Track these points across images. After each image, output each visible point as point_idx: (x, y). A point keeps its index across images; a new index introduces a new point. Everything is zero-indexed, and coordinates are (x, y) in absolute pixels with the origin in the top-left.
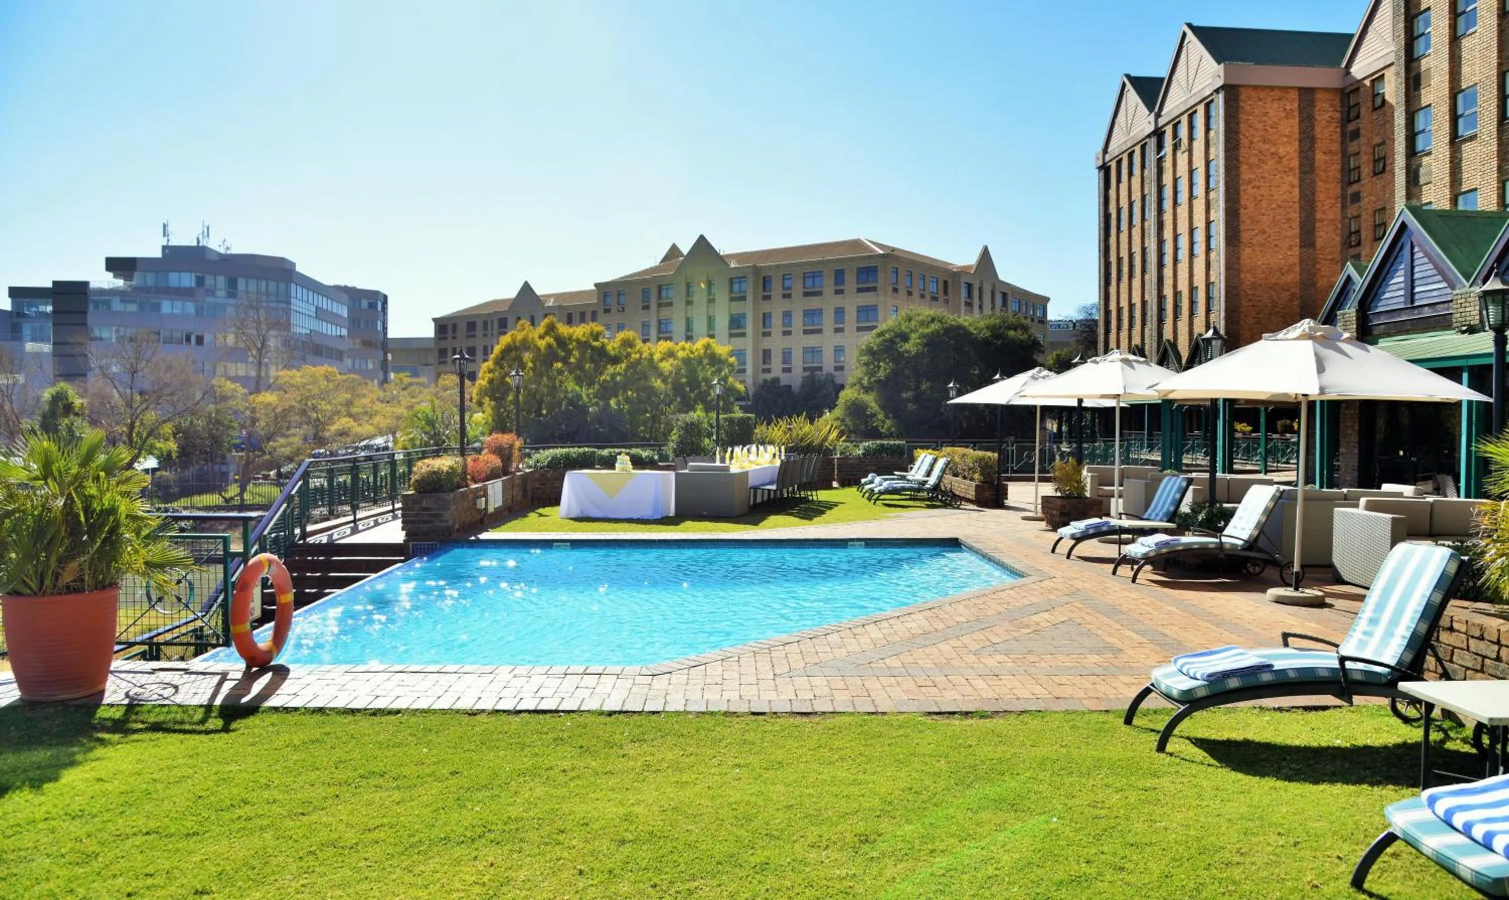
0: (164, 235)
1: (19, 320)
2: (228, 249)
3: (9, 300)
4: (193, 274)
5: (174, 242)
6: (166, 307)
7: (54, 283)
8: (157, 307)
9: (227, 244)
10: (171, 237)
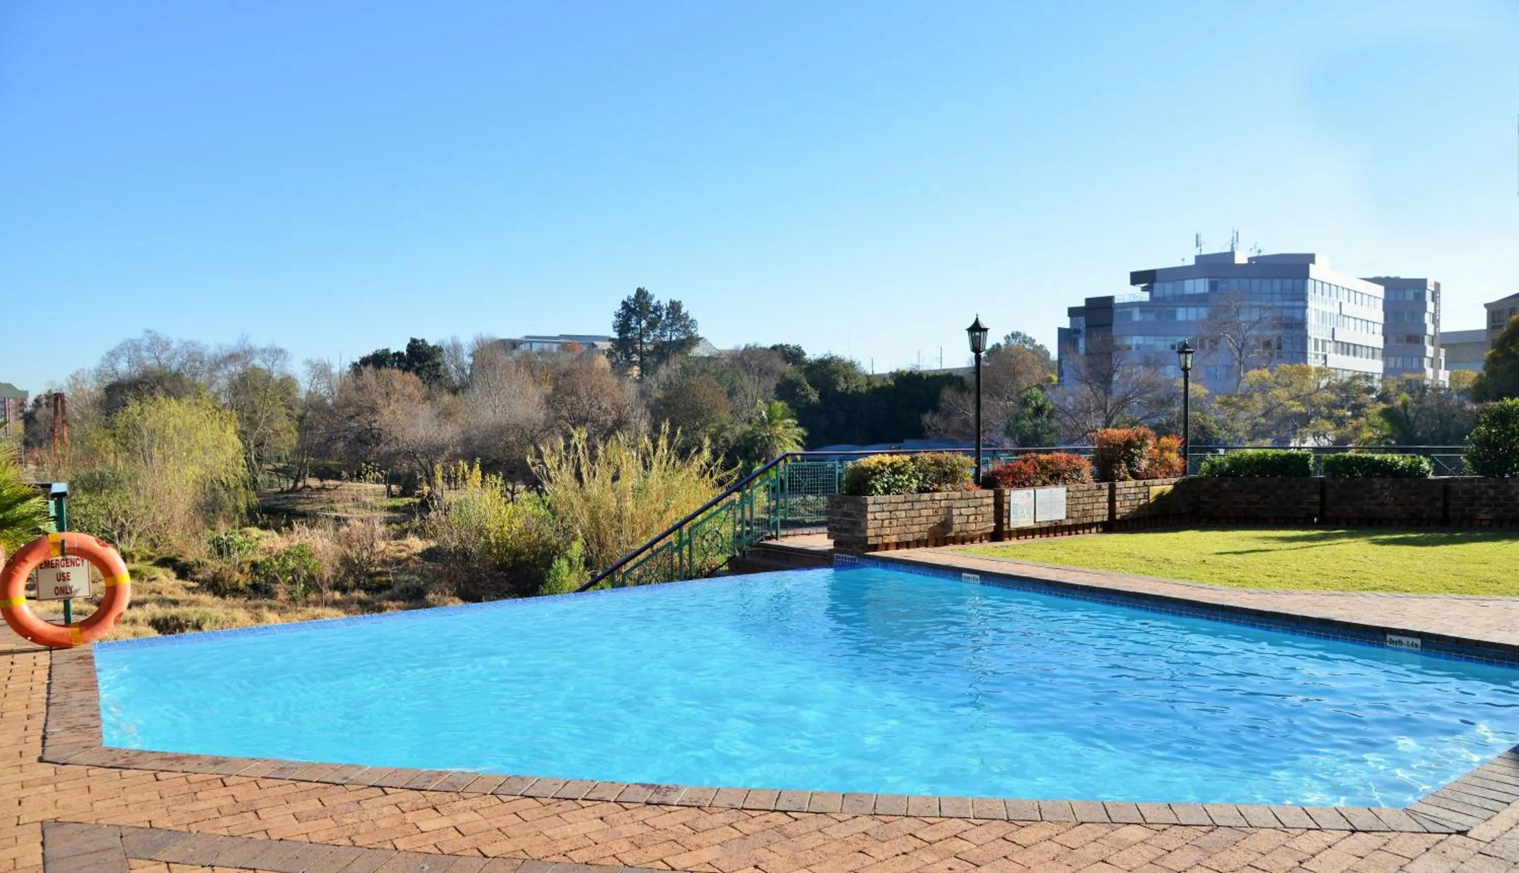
0: (1197, 245)
1: (1076, 336)
2: (1260, 251)
3: (1068, 319)
4: (1207, 280)
5: (1206, 251)
6: (1182, 314)
7: (1088, 300)
8: (1173, 315)
9: (1259, 247)
10: (1203, 247)
